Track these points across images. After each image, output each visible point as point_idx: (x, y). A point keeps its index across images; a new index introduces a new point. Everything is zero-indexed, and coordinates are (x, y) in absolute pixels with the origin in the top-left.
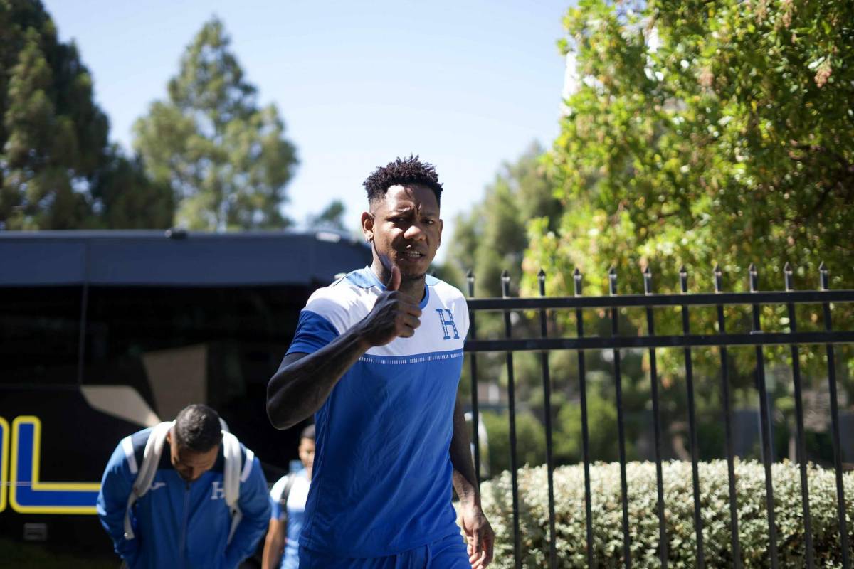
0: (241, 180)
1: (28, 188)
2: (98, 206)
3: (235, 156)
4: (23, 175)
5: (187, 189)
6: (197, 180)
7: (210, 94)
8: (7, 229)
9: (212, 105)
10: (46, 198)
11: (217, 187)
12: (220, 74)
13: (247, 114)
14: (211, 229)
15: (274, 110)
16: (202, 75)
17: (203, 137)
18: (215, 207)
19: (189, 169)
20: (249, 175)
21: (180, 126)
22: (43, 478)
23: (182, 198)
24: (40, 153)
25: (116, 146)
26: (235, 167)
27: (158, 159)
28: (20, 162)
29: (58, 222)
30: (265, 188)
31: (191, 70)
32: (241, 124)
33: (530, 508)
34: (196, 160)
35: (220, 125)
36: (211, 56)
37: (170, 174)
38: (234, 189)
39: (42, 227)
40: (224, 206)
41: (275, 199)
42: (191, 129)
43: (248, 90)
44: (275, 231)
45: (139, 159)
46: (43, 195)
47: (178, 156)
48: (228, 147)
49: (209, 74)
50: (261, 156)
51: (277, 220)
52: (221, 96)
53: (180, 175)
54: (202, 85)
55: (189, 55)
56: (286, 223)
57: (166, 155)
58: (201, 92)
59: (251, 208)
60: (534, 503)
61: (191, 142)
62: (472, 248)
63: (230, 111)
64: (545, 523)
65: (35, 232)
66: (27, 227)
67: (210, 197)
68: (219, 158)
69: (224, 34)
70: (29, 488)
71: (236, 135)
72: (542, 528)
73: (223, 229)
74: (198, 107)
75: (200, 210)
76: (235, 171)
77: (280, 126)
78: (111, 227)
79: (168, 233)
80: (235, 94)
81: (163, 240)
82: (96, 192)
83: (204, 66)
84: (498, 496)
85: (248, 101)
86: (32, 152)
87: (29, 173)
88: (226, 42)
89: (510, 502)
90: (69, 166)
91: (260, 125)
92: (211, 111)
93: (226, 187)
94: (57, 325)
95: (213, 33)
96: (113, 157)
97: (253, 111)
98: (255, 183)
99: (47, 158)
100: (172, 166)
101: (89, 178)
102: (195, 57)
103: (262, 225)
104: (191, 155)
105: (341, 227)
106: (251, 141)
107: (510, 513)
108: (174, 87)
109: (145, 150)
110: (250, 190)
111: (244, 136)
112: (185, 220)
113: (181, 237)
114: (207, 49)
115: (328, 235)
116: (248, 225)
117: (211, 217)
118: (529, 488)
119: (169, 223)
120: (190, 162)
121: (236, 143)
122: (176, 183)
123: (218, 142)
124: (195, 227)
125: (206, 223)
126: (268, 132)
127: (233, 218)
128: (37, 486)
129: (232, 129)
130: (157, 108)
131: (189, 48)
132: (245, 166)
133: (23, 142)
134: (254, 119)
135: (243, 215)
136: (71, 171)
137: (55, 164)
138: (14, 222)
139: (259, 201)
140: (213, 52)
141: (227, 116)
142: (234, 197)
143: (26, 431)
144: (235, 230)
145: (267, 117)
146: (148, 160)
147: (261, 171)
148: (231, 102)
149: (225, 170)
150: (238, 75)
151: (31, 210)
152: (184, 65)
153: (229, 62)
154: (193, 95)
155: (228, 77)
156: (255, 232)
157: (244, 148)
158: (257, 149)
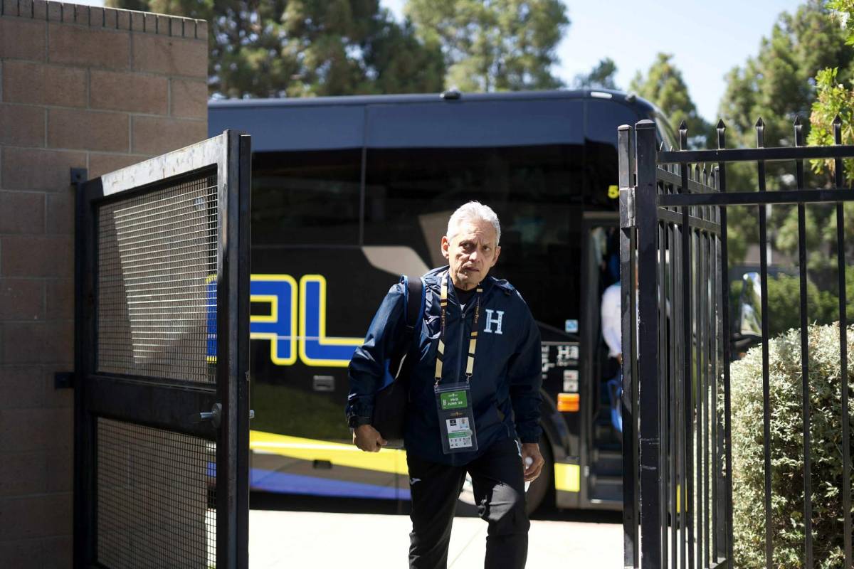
0: (509, 43)
1: (306, 57)
2: (371, 73)
3: (503, 19)
4: (300, 44)
5: (457, 54)
6: (467, 43)
8: (288, 96)
10: (322, 66)
11: (486, 50)
14: (481, 91)
18: (484, 70)
19: (460, 33)
20: (515, 38)
22: (329, 333)
23: (451, 62)
24: (316, 23)
25: (386, 13)
26: (502, 32)
27: (427, 23)
28: (297, 31)
29: (333, 88)
30: (534, 50)
33: (818, 366)
34: (466, 23)
37: (441, 39)
38: (503, 50)
39: (319, 94)
40: (493, 69)
41: (545, 60)
45: (408, 24)
46: (319, 63)
47: (446, 21)
48: (496, 10)
50: (527, 17)
51: (546, 80)
53: (449, 39)
56: (559, 84)
57: (436, 20)
59: (520, 71)
60: (822, 360)
61: (461, 6)
62: (747, 107)
64: (834, 381)
65: (313, 98)
66: (305, 94)
67: (480, 61)
68: (488, 21)
70: (317, 342)
72: (831, 386)
73: (492, 90)
75: (468, 75)
78: (385, 93)
79: (442, 95)
81: (438, 101)
82: (369, 60)
84: (784, 352)
86: (308, 21)
87: (307, 42)
89: (797, 359)
90: (343, 34)
93: (495, 49)
94: (336, 188)
96: (385, 24)
98: (523, 45)
99: (322, 26)
100: (441, 31)
101: (362, 45)
103: (530, 87)
104: (460, 19)
105: (612, 86)
107: (797, 370)
109: (415, 15)
110: (518, 53)
112: (453, 84)
113: (453, 98)
115: (599, 93)
116: (518, 86)
117: (481, 80)
118: (817, 346)
119: (440, 88)
120: (457, 26)
121: (505, 6)
122: (445, 49)
123: (487, 5)
124: (465, 89)
125: (476, 86)
127: (502, 79)
128: (324, 340)
132: (513, 29)
133: (299, 11)
135: (512, 78)
136: (345, 39)
137: (329, 32)
138: (293, 90)
139: (528, 63)
142: (503, 59)
143: (312, 288)
146: (417, 25)
147: (530, 32)
149: (494, 33)
151: (309, 79)
156: (523, 92)
157: (512, 11)
158: (525, 10)
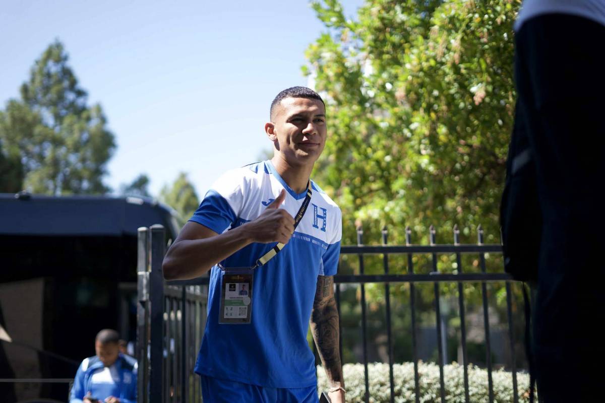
0: (73, 158)
3: (70, 141)
5: (33, 164)
6: (41, 158)
7: (52, 95)
9: (53, 104)
11: (56, 163)
12: (60, 81)
13: (79, 111)
14: (49, 193)
15: (99, 109)
16: (46, 82)
17: (46, 126)
18: (53, 177)
19: (35, 149)
20: (80, 155)
21: (29, 118)
23: (29, 170)
26: (68, 149)
27: (12, 141)
30: (91, 164)
31: (38, 79)
32: (75, 118)
34: (41, 143)
35: (59, 118)
36: (54, 68)
37: (21, 153)
38: (68, 164)
40: (60, 177)
41: (98, 172)
42: (38, 121)
43: (81, 93)
44: (97, 195)
47: (26, 140)
48: (64, 134)
49: (52, 81)
50: (88, 141)
51: (99, 187)
52: (61, 97)
53: (28, 153)
54: (46, 89)
55: (37, 67)
56: (107, 190)
57: (18, 138)
58: (45, 94)
59: (80, 179)
61: (38, 130)
63: (67, 109)
67: (50, 170)
68: (58, 142)
69: (64, 53)
71: (71, 125)
73: (59, 193)
74: (43, 105)
75: (41, 180)
76: (68, 151)
77: (103, 120)
79: (17, 196)
80: (71, 96)
81: (14, 200)
83: (49, 75)
85: (80, 101)
88: (66, 58)
91: (88, 119)
92: (52, 108)
93: (62, 163)
95: (55, 52)
97: (84, 109)
98: (83, 160)
100: (22, 147)
102: (41, 70)
103: (88, 191)
104: (37, 139)
105: (146, 194)
106: (82, 130)
108: (25, 89)
110: (79, 166)
111: (76, 127)
112: (30, 186)
113: (26, 198)
114: (51, 63)
115: (135, 199)
116: (77, 191)
117: (51, 184)
119: (19, 188)
120: (35, 144)
121: (71, 132)
122: (24, 160)
123: (57, 130)
124: (37, 192)
125: (47, 188)
126: (94, 124)
127: (66, 186)
129: (67, 121)
130: (12, 105)
131: (37, 62)
132: (77, 148)
134: (84, 115)
135: (74, 183)
139: (86, 174)
140: (55, 65)
141: (64, 112)
142: (68, 170)
144: (68, 194)
145: (93, 114)
146: (4, 142)
147: (88, 152)
148: (67, 102)
149: (62, 151)
150: (73, 82)
152: (33, 75)
153: (67, 73)
154: (40, 96)
155: (66, 83)
156: (83, 196)
157: (76, 135)
158: (85, 136)
